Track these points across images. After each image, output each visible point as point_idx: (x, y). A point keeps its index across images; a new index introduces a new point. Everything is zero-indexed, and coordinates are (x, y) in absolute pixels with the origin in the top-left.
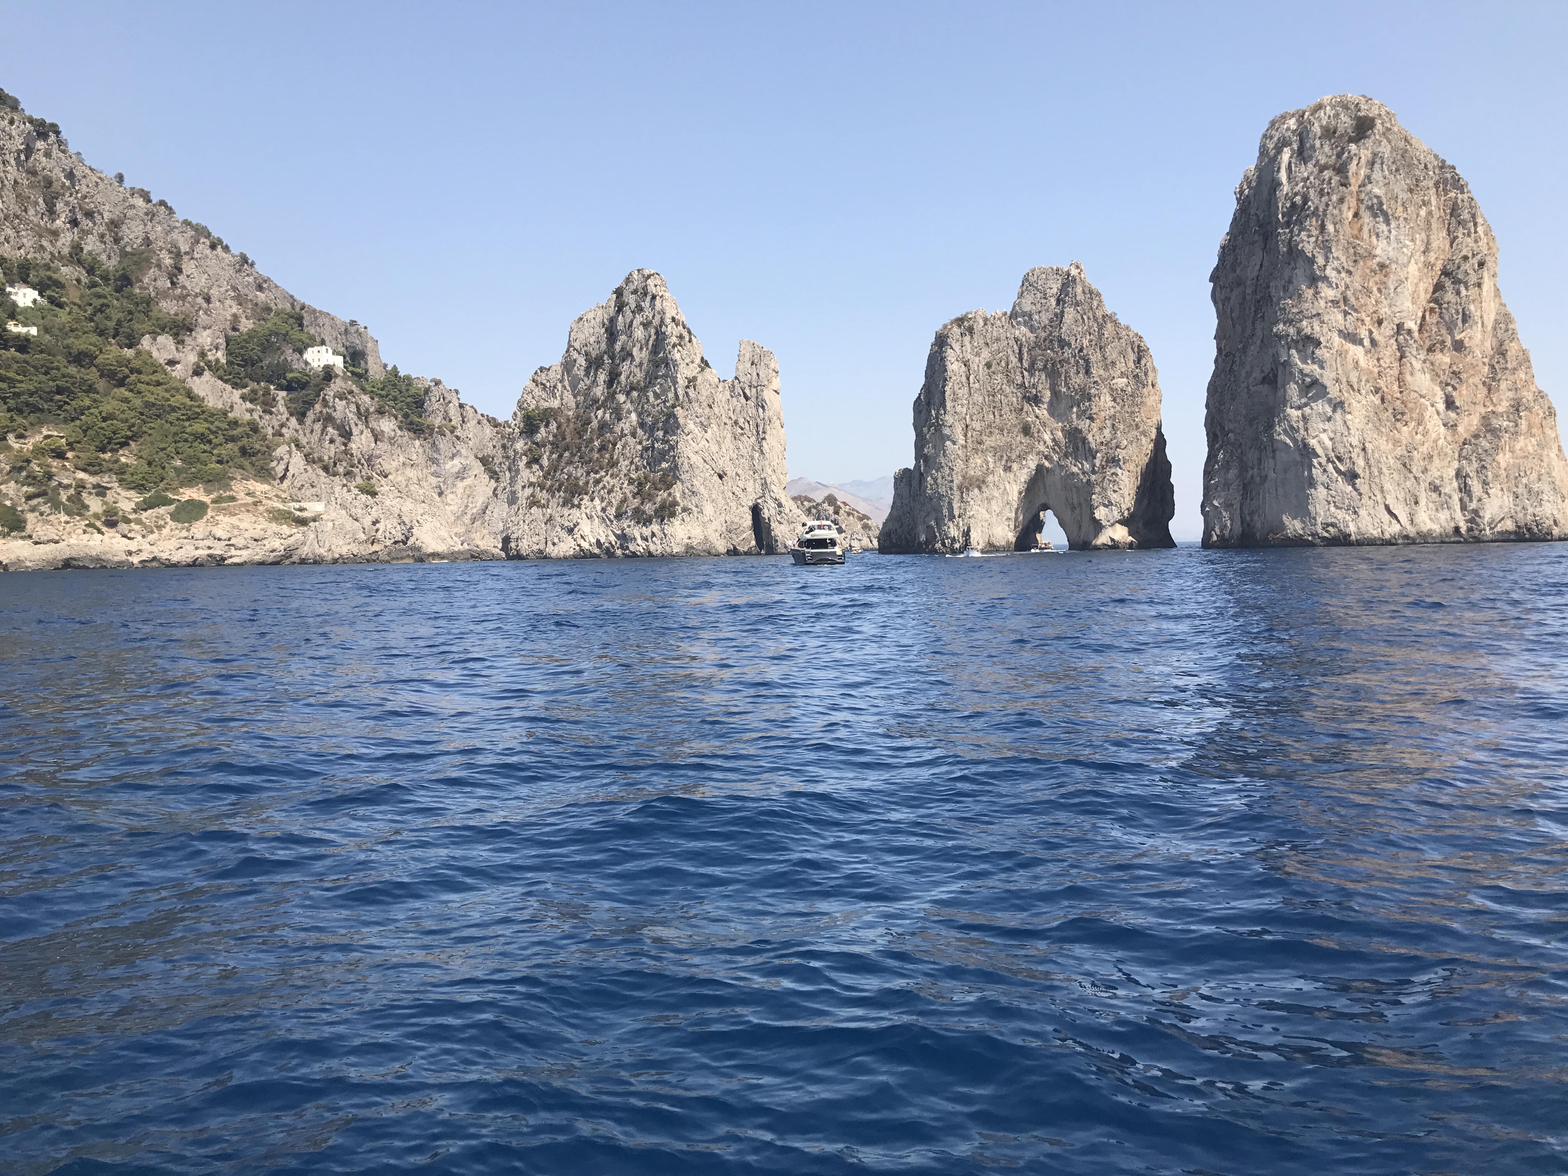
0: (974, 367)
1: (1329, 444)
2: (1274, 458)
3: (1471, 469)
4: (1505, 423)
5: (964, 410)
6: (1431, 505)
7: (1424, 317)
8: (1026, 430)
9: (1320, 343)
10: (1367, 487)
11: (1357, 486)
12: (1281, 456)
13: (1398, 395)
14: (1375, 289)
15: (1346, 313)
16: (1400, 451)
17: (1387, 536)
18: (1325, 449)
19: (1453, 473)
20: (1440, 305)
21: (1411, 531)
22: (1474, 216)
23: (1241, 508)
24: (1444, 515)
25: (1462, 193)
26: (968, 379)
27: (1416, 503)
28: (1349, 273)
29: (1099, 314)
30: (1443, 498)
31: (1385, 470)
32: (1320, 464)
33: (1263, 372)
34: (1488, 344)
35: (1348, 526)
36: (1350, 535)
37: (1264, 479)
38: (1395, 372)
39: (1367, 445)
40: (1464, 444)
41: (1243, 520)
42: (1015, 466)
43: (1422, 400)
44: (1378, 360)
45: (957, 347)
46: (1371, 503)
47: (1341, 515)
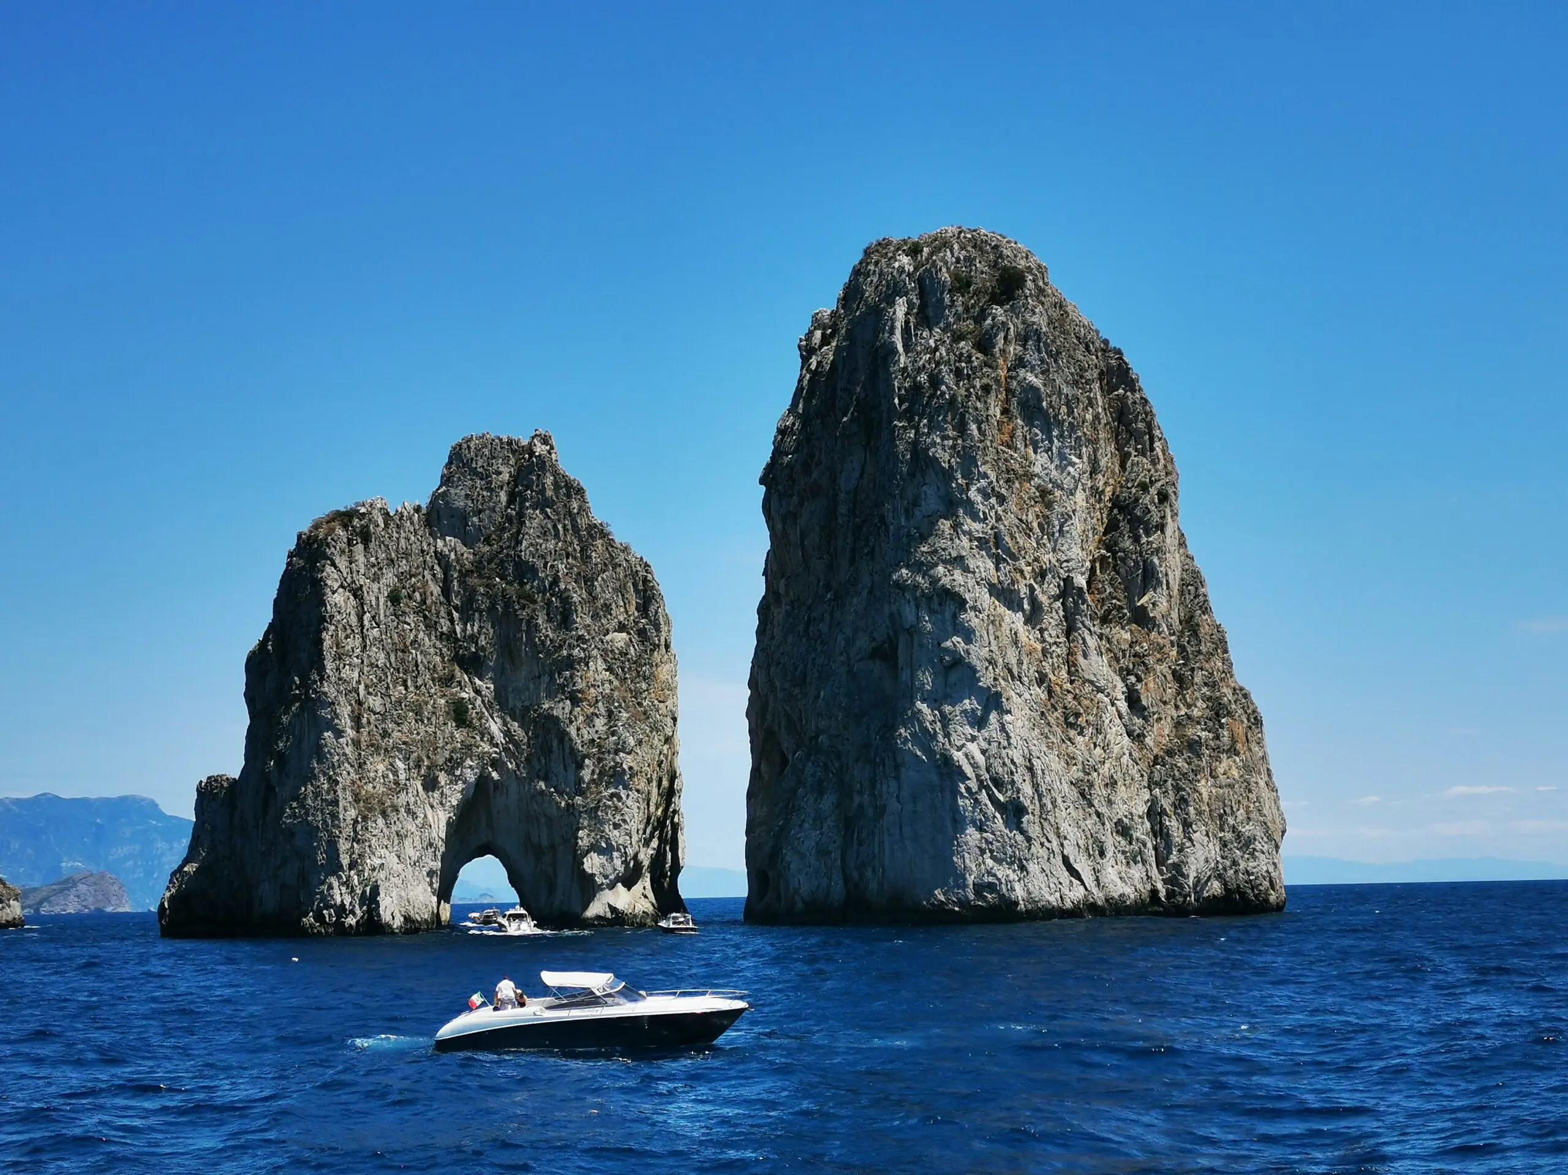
0: (370, 598)
1: (980, 759)
2: (897, 778)
3: (1166, 803)
4: (1204, 734)
5: (356, 675)
6: (1120, 857)
7: (1092, 570)
8: (459, 713)
9: (965, 602)
10: (1038, 828)
11: (1024, 825)
12: (909, 775)
13: (1068, 686)
14: (1035, 525)
15: (998, 561)
16: (1076, 773)
17: (1068, 905)
18: (975, 766)
19: (1142, 809)
20: (1114, 553)
21: (1098, 896)
22: (1150, 426)
23: (843, 860)
24: (1137, 872)
25: (1133, 391)
26: (360, 619)
27: (1102, 854)
28: (1002, 499)
29: (582, 522)
30: (1135, 846)
31: (1059, 800)
32: (968, 789)
33: (874, 639)
34: (1175, 615)
35: (1013, 889)
36: (1017, 903)
37: (881, 811)
38: (1061, 651)
39: (1035, 762)
40: (1155, 763)
41: (846, 879)
42: (443, 778)
43: (1100, 695)
44: (1041, 631)
45: (342, 563)
46: (1043, 852)
47: (1003, 872)
